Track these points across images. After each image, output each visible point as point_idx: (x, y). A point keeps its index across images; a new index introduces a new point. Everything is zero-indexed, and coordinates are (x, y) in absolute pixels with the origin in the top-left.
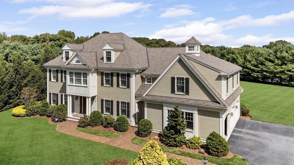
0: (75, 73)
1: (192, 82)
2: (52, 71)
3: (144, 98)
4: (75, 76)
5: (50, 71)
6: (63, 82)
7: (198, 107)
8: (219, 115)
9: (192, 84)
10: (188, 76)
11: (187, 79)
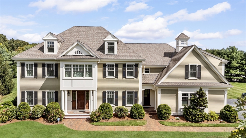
0: (74, 65)
1: (203, 68)
2: (26, 66)
3: (160, 85)
4: (74, 69)
5: (23, 65)
6: (46, 77)
7: (209, 88)
8: (224, 92)
9: (204, 69)
10: (200, 64)
11: (200, 66)
